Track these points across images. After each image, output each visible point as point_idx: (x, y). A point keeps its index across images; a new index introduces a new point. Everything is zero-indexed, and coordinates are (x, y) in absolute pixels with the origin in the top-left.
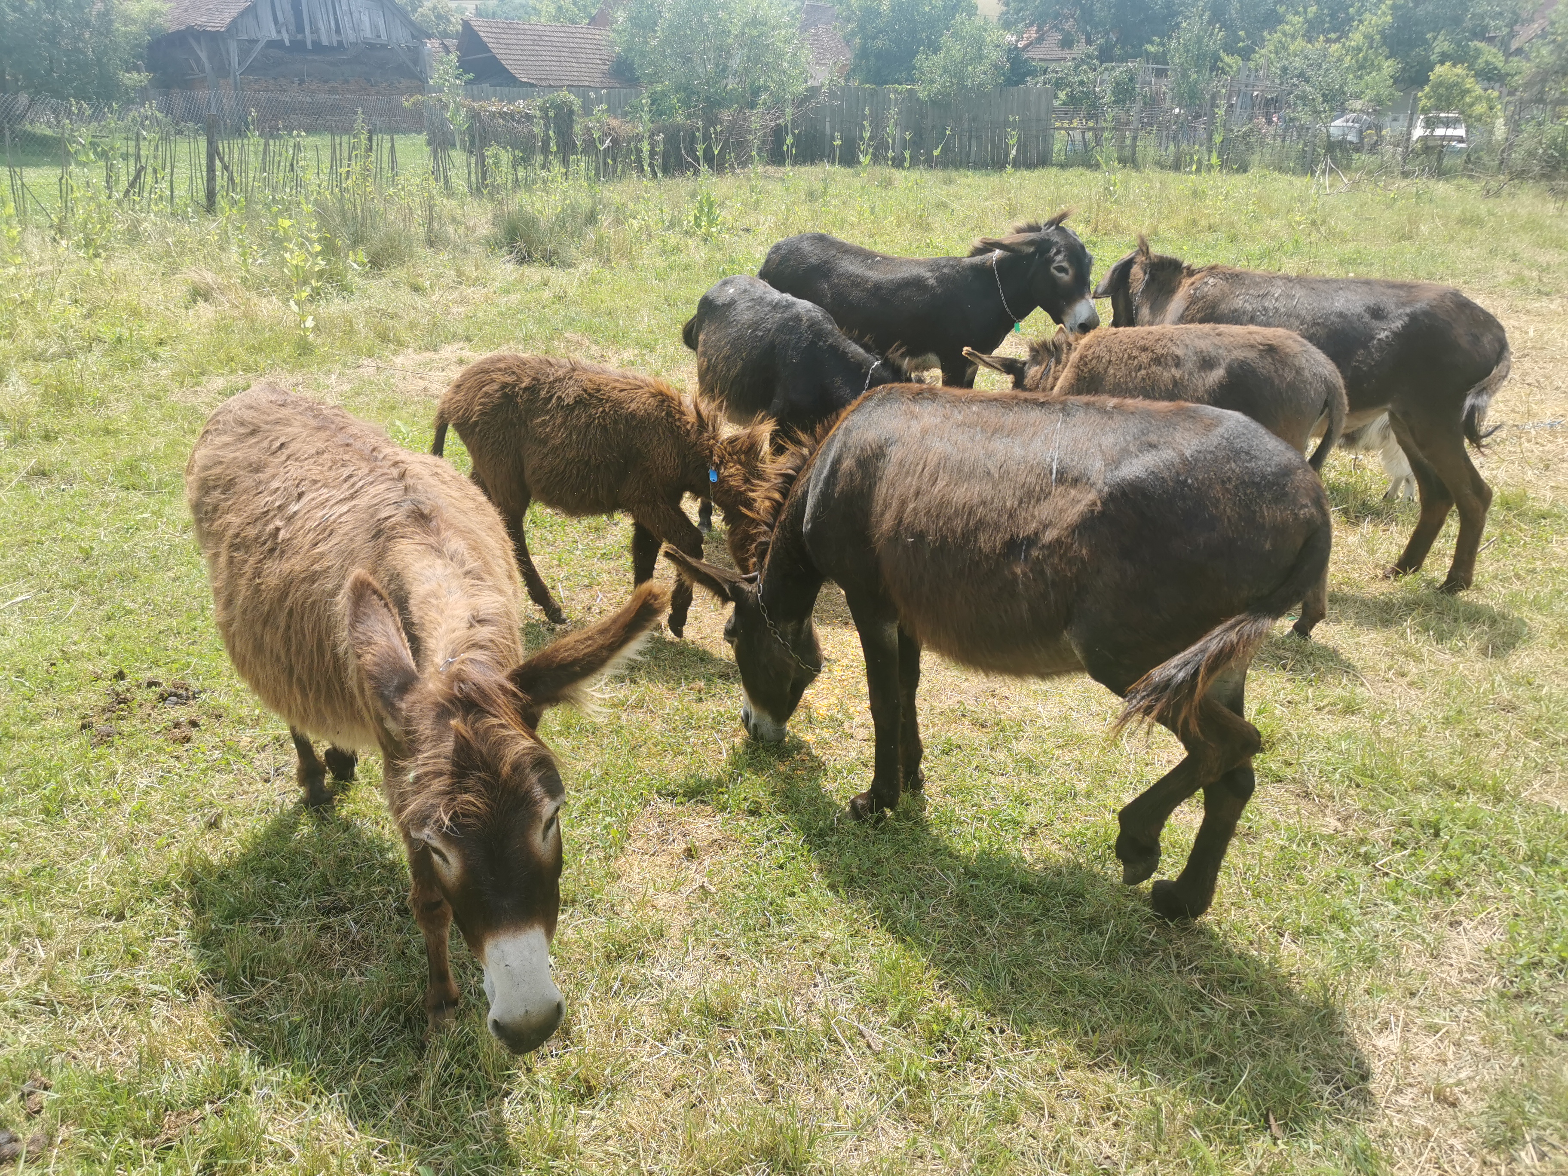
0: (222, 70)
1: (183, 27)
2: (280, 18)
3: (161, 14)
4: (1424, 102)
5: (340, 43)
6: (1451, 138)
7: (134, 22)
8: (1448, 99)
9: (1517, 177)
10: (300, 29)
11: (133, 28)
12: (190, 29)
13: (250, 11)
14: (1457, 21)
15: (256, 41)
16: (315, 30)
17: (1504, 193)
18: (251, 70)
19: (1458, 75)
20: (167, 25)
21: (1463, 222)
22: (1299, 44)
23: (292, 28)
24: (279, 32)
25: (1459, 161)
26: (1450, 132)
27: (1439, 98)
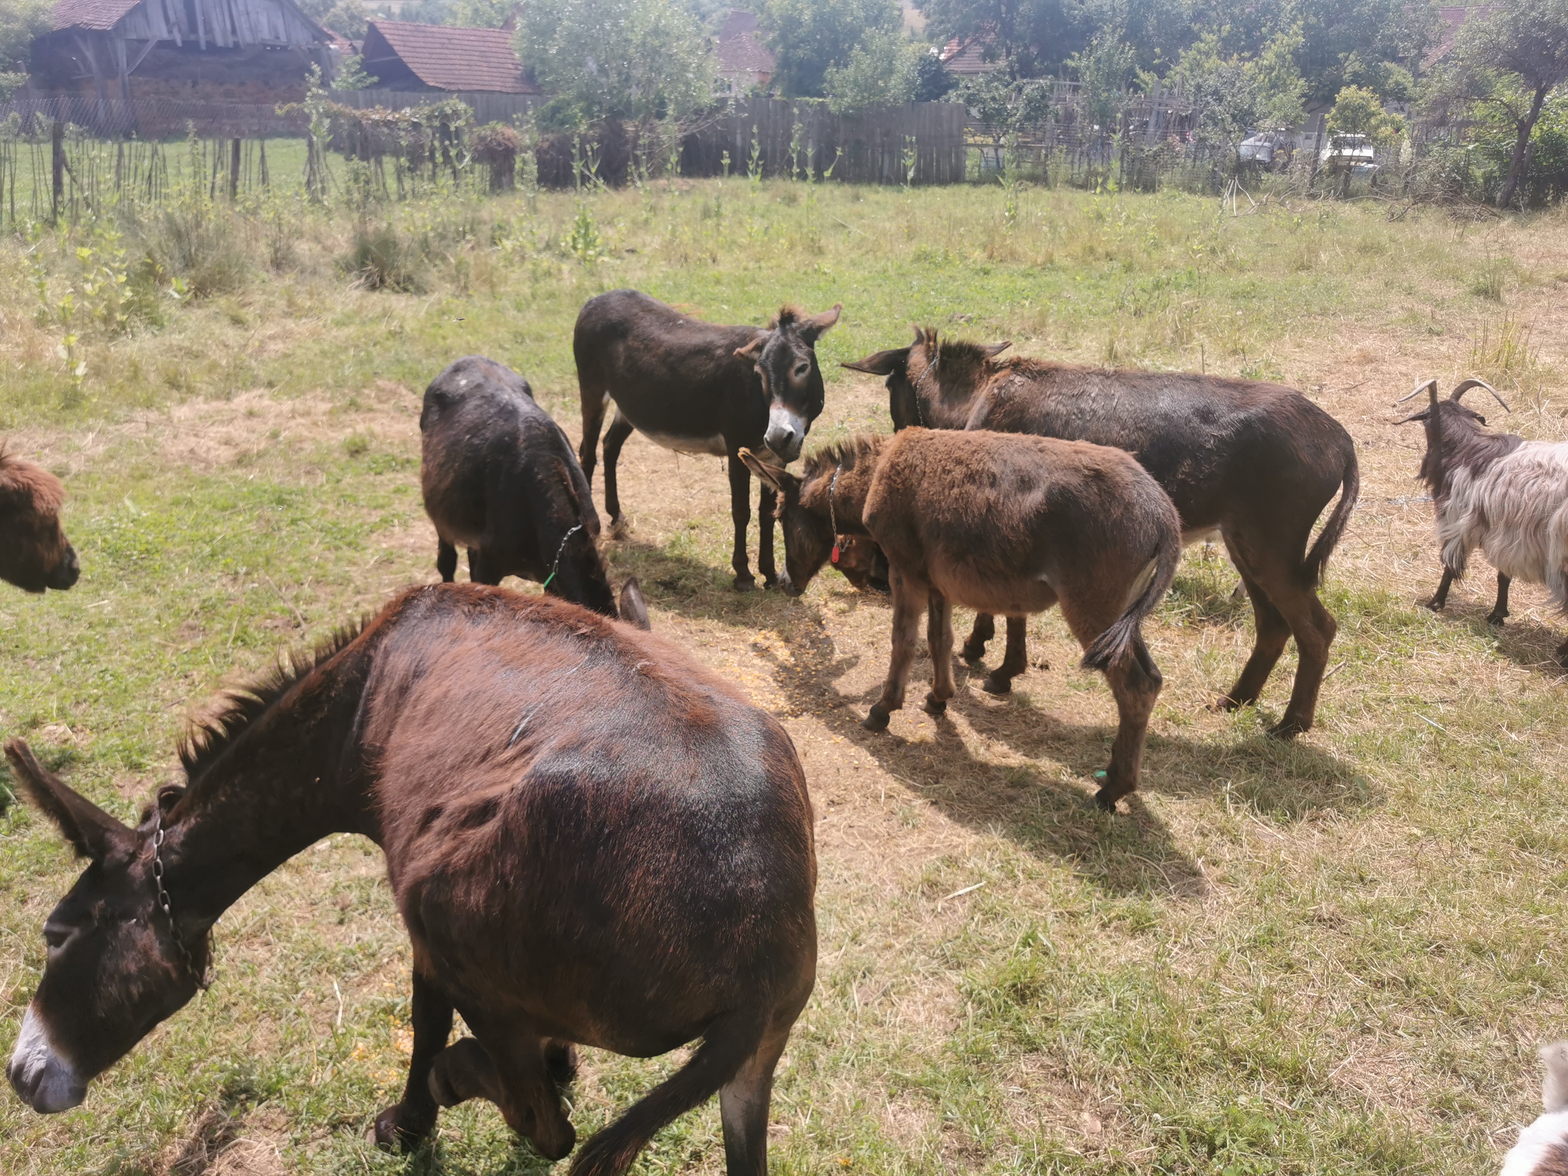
0: (110, 70)
1: (68, 26)
2: (172, 18)
3: (44, 11)
4: (1331, 123)
5: (236, 45)
6: (1359, 159)
7: (16, 19)
8: (1354, 121)
9: (1422, 200)
10: (193, 28)
11: (16, 26)
12: (75, 27)
13: (140, 10)
14: (1367, 42)
15: (145, 41)
16: (209, 30)
17: (1408, 217)
18: (141, 70)
19: (1363, 98)
20: (51, 23)
21: (1365, 249)
22: (1213, 62)
23: (185, 27)
24: (170, 32)
25: (1366, 183)
26: (1357, 153)
27: (1345, 121)
